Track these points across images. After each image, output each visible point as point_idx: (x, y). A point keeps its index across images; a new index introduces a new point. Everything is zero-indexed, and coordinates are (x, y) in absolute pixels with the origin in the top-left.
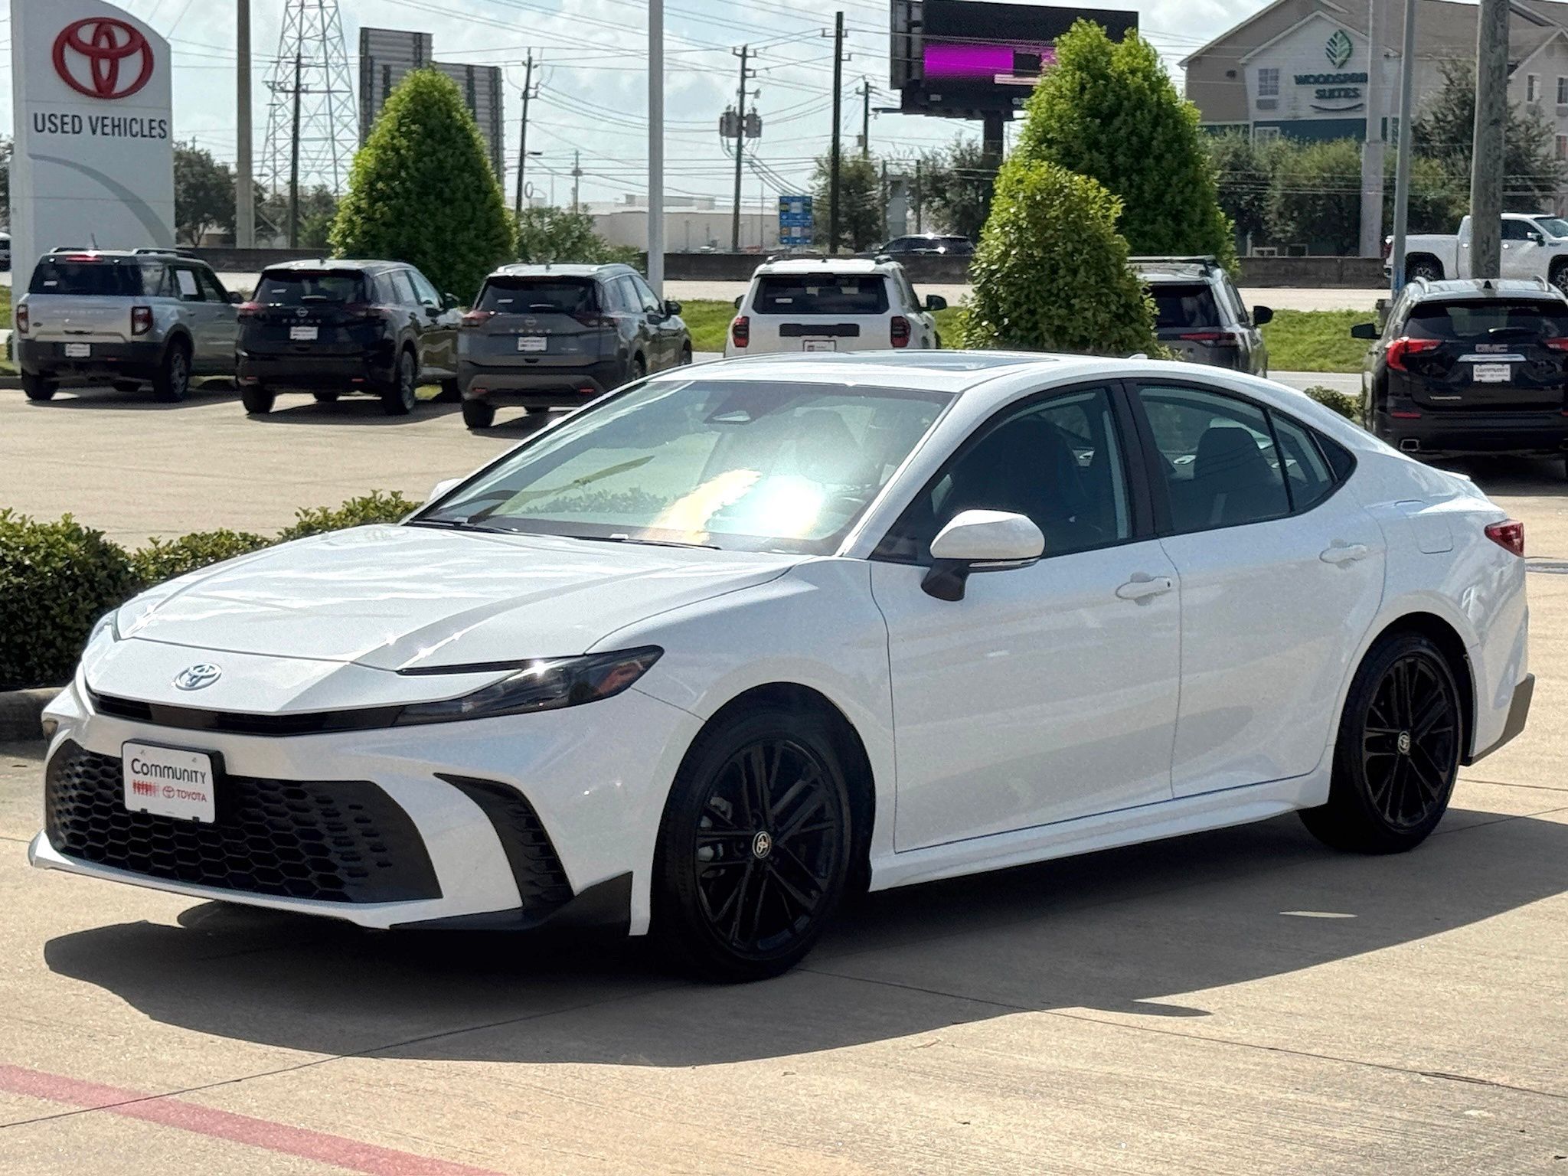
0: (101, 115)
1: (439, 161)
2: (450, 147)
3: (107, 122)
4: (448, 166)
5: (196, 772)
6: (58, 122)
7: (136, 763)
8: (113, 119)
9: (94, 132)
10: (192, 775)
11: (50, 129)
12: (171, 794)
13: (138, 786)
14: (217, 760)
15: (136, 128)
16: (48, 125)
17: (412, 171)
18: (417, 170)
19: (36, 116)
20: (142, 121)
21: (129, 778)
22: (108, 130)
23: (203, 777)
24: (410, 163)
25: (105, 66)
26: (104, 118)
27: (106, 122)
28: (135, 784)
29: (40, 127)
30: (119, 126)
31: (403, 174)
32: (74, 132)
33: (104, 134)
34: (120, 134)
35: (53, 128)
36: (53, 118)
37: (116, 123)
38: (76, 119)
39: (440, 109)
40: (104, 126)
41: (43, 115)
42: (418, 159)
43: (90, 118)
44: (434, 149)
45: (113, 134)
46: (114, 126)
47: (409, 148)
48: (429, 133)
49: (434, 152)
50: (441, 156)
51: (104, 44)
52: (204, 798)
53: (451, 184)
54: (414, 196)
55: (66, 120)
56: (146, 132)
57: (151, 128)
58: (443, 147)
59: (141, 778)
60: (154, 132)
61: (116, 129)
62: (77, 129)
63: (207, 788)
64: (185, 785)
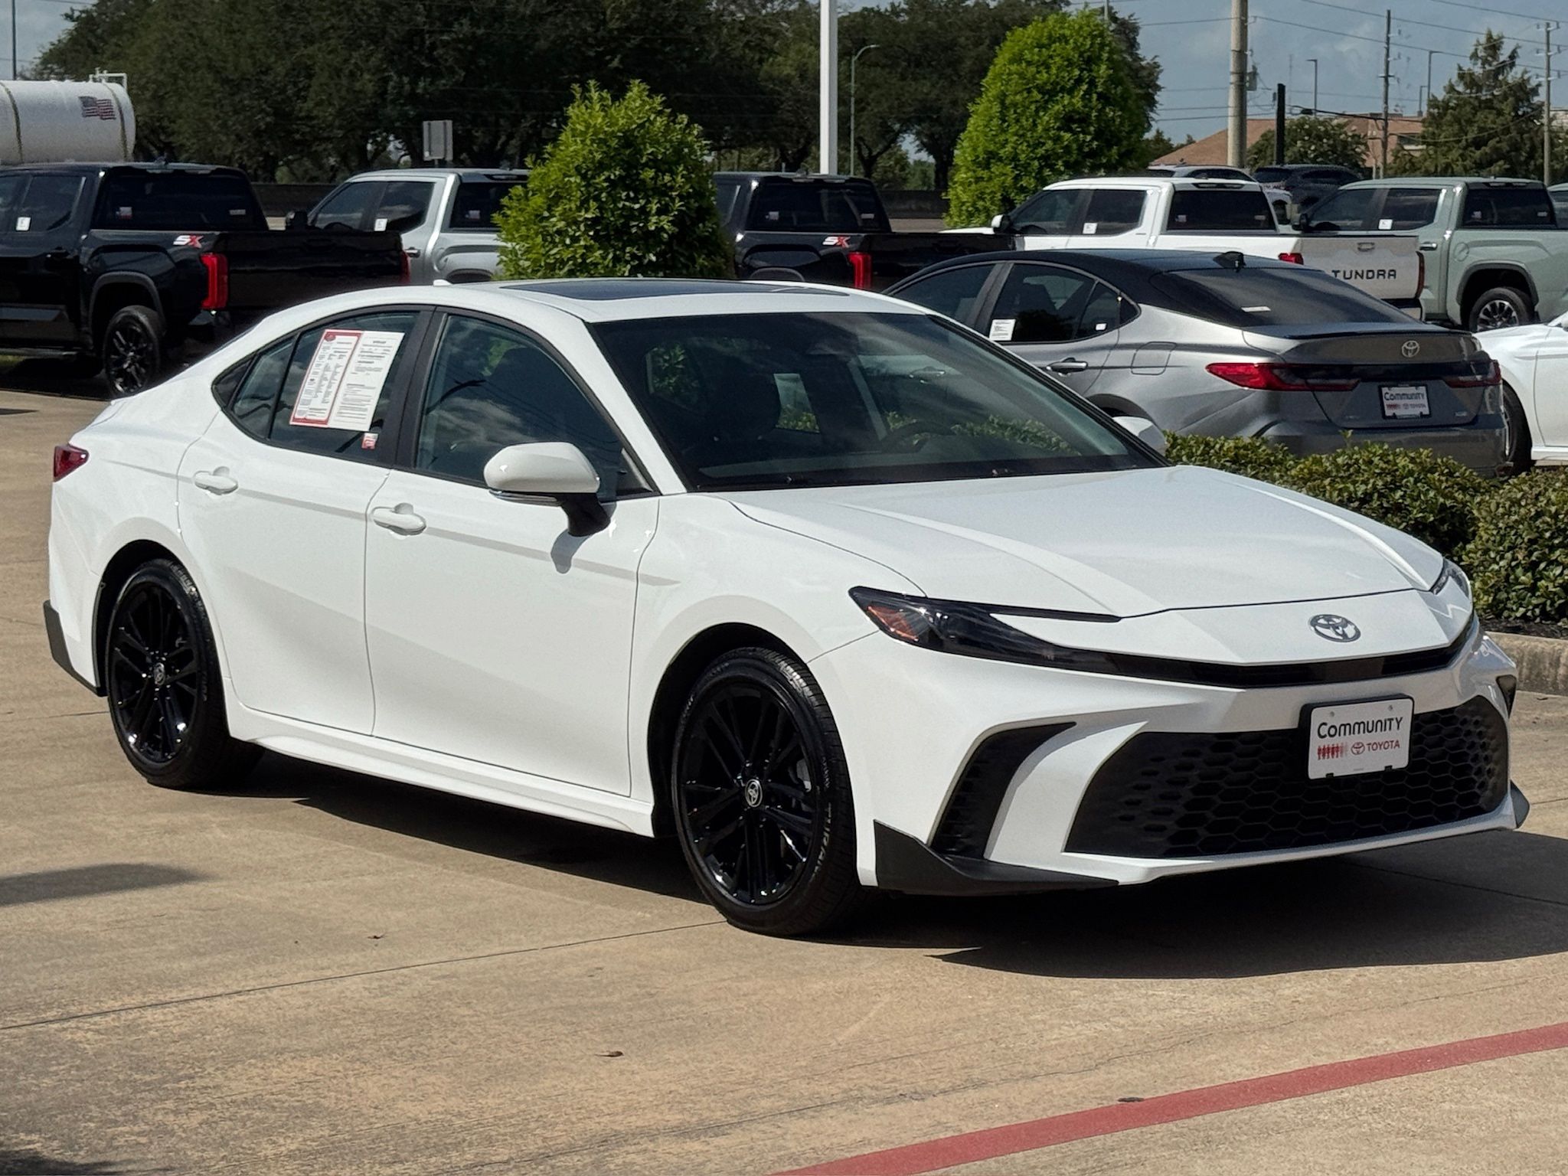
5: (1391, 720)
7: (1323, 727)
10: (1386, 724)
12: (1362, 749)
13: (1324, 752)
21: (1314, 745)
23: (1398, 723)
28: (1320, 751)
52: (1397, 745)
59: (1328, 742)
63: (1403, 733)
64: (1379, 736)
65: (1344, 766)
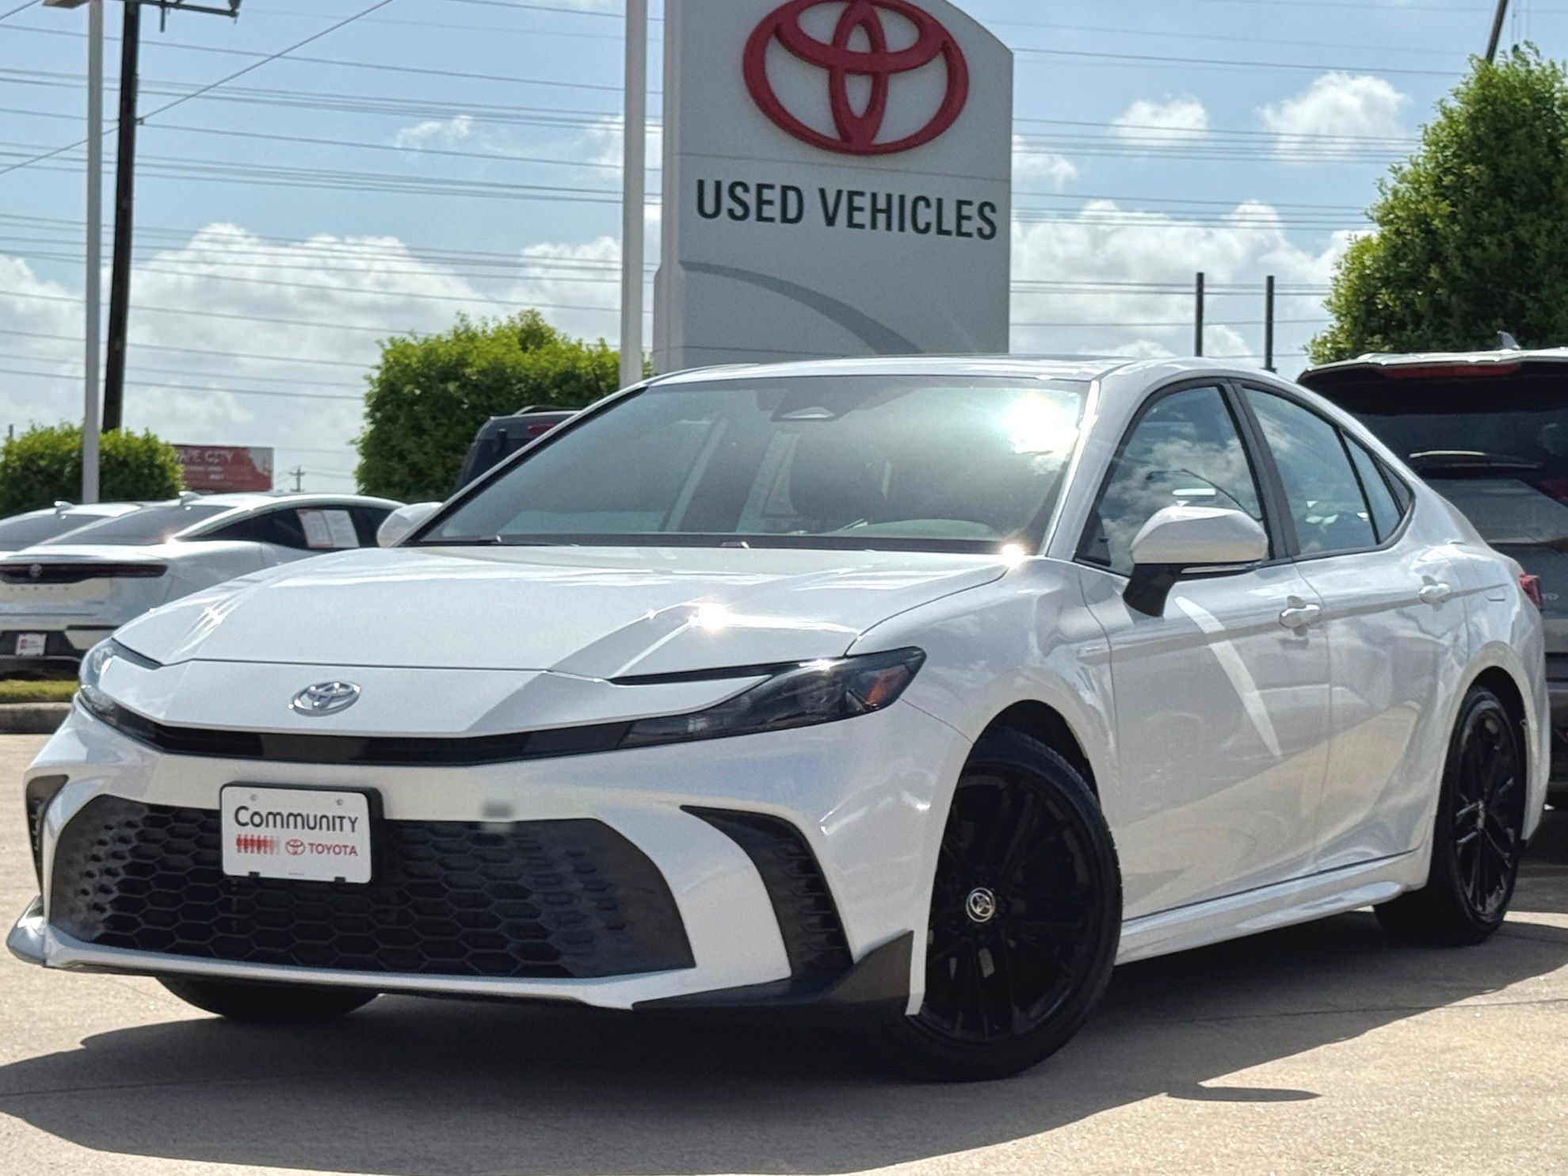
0: (846, 188)
1: (1519, 245)
2: (1549, 214)
3: (863, 202)
4: (1540, 257)
5: (341, 818)
6: (750, 199)
7: (242, 812)
8: (874, 196)
9: (830, 221)
10: (335, 822)
11: (731, 212)
12: (300, 849)
13: (244, 843)
14: (374, 799)
15: (926, 215)
16: (727, 203)
17: (1455, 264)
18: (1466, 262)
19: (701, 184)
20: (940, 202)
21: (230, 832)
22: (861, 218)
23: (353, 823)
24: (1450, 249)
25: (858, 93)
26: (852, 194)
27: (858, 201)
28: (239, 841)
29: (709, 208)
30: (888, 211)
31: (1434, 273)
32: (785, 219)
33: (851, 224)
34: (889, 227)
35: (739, 211)
36: (739, 191)
37: (882, 204)
38: (791, 195)
39: (1532, 137)
40: (852, 209)
41: (718, 184)
42: (1472, 237)
43: (822, 192)
44: (1509, 219)
45: (874, 226)
46: (875, 211)
47: (1452, 217)
48: (1502, 187)
49: (1510, 224)
50: (1523, 233)
51: (858, 42)
52: (353, 851)
53: (1544, 293)
54: (1455, 321)
55: (767, 194)
56: (949, 223)
57: (960, 218)
58: (1529, 216)
59: (250, 832)
60: (967, 226)
61: (881, 218)
62: (792, 213)
63: (361, 838)
64: (323, 836)
65: (274, 866)
